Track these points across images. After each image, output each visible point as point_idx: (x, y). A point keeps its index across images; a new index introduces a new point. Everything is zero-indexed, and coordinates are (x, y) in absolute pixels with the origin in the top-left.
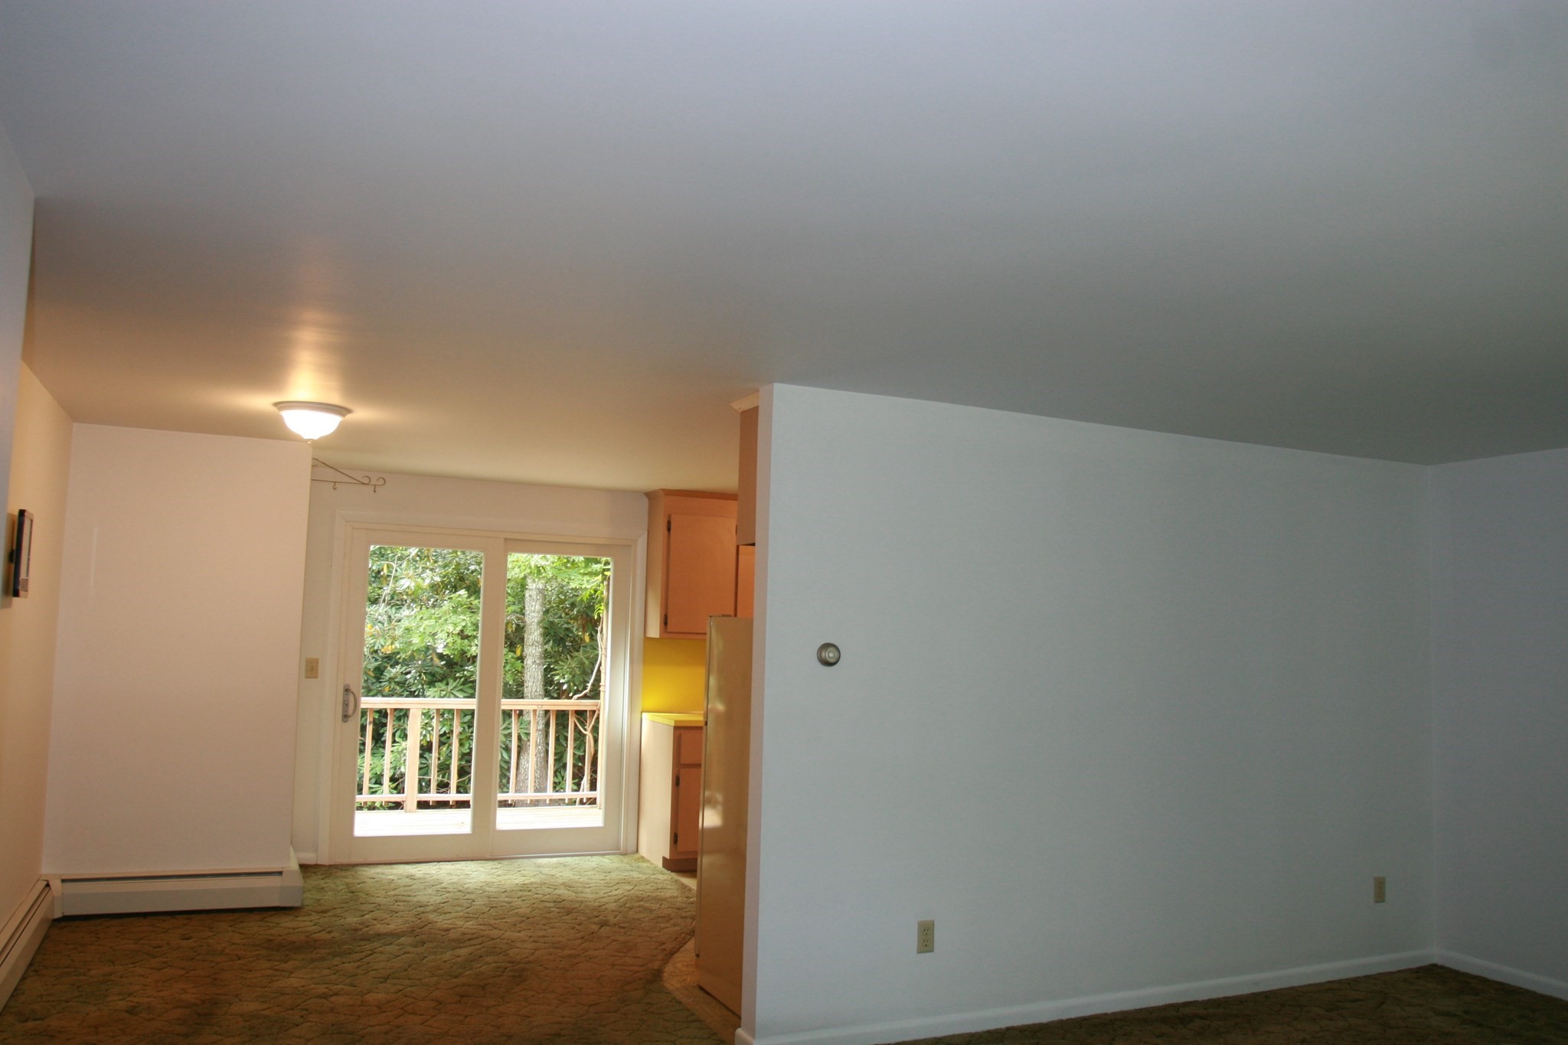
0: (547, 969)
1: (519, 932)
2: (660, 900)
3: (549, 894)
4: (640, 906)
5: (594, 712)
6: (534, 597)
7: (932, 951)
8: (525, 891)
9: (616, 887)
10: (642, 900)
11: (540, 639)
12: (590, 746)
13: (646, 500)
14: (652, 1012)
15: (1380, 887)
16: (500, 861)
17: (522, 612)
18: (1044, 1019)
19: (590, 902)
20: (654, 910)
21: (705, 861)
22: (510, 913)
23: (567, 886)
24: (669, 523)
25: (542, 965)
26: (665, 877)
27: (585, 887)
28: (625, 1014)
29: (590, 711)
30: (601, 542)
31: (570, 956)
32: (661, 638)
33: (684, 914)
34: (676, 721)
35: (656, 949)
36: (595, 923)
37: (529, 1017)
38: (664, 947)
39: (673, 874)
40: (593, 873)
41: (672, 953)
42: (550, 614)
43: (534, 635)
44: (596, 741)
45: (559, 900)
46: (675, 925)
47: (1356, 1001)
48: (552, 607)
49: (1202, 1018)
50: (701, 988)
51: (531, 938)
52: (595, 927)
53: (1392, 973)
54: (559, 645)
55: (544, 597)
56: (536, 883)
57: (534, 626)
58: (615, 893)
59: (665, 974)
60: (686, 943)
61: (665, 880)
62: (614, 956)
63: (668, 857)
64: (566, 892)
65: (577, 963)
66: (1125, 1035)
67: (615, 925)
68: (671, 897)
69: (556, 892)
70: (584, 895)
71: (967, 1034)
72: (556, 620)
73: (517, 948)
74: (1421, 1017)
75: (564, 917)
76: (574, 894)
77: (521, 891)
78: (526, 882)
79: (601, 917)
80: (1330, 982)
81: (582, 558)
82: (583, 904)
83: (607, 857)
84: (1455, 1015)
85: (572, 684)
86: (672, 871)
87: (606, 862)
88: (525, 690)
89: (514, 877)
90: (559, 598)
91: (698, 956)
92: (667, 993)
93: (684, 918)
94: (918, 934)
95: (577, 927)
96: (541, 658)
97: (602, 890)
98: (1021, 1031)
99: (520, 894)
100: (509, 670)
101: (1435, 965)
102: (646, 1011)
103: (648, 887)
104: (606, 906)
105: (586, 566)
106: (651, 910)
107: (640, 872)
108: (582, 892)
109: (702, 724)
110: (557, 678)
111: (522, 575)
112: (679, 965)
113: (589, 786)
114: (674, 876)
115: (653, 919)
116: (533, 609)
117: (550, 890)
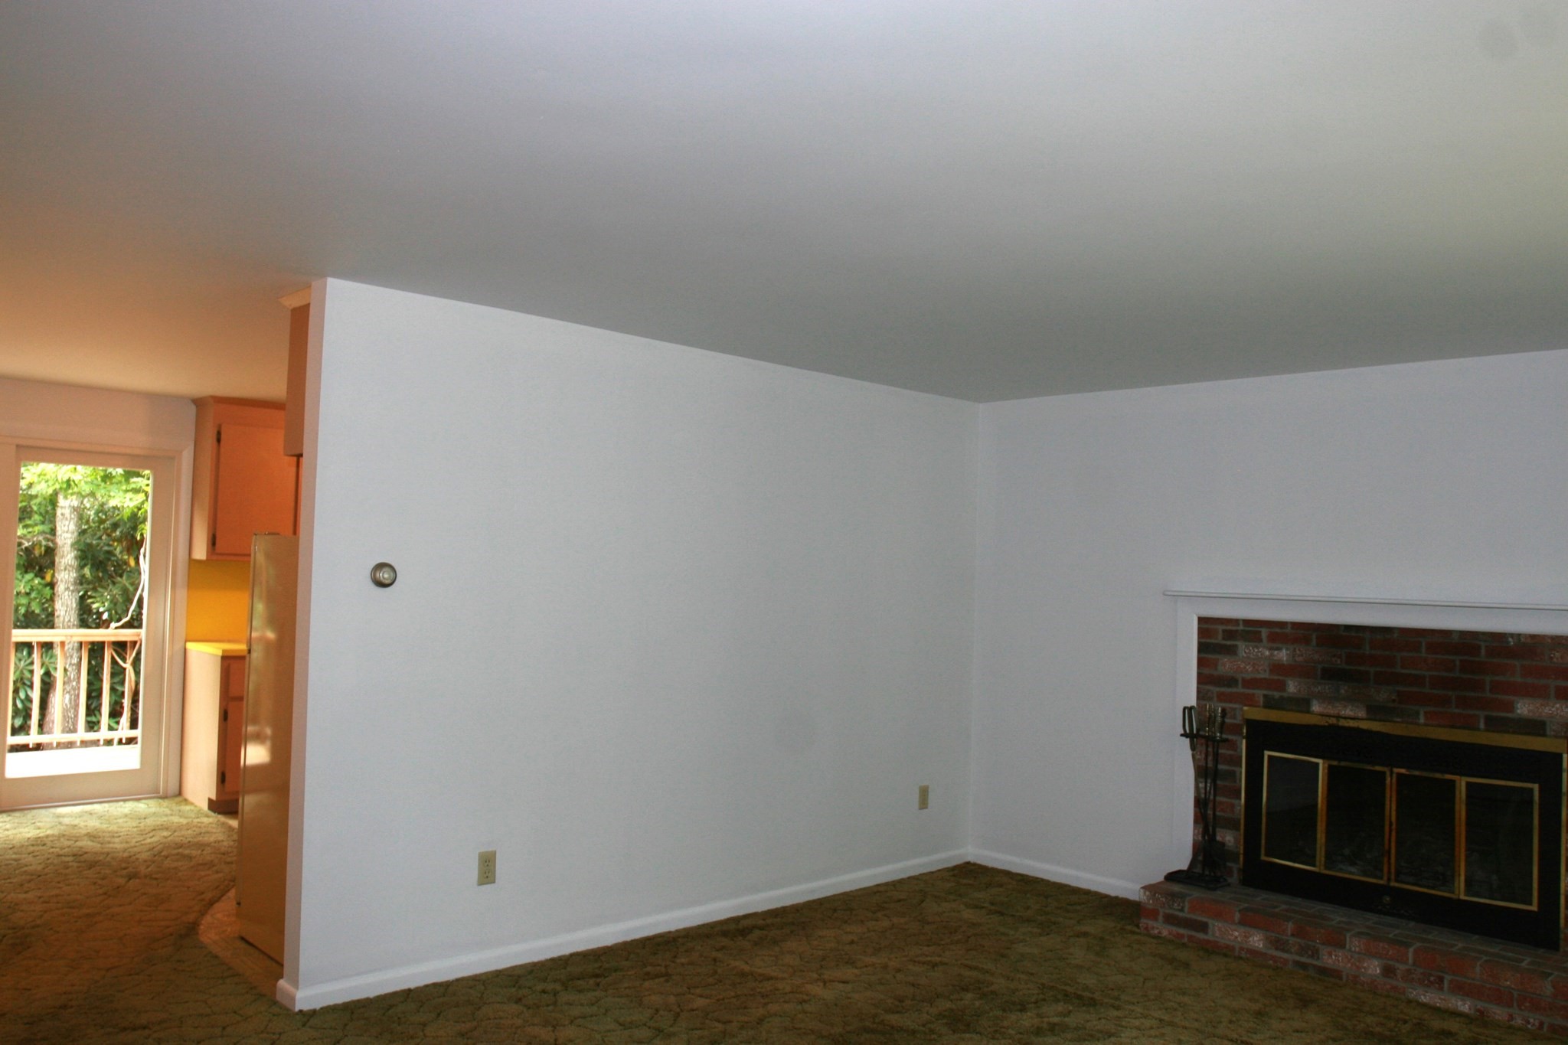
0: (58, 932)
1: (26, 892)
2: (201, 846)
3: (69, 847)
4: (178, 854)
5: (135, 643)
6: (68, 515)
7: (494, 882)
8: (38, 845)
9: (151, 834)
10: (181, 847)
11: (75, 563)
12: (130, 681)
13: (193, 408)
14: (183, 971)
15: (924, 793)
16: (10, 813)
17: (53, 531)
18: (609, 942)
19: (118, 852)
20: (195, 857)
21: (249, 802)
22: (17, 872)
23: (92, 836)
24: (219, 433)
25: (51, 929)
26: (211, 820)
27: (113, 837)
28: (149, 976)
29: (131, 642)
30: (137, 452)
31: (88, 915)
32: (208, 559)
33: (229, 860)
34: (224, 651)
35: (194, 899)
36: (122, 876)
37: (30, 990)
38: (203, 896)
39: (220, 816)
40: (125, 820)
41: (212, 903)
42: (86, 536)
43: (67, 558)
44: (137, 673)
45: (80, 853)
46: (217, 872)
47: (899, 901)
48: (90, 527)
49: (761, 928)
50: (243, 939)
51: (42, 900)
52: (121, 881)
53: (932, 873)
54: (97, 570)
55: (81, 518)
56: (53, 835)
57: (67, 548)
58: (149, 841)
59: (202, 927)
60: (229, 890)
61: (210, 823)
62: (141, 911)
63: (214, 797)
64: (90, 843)
65: (96, 923)
66: (686, 951)
67: (146, 876)
68: (215, 842)
69: (79, 844)
70: (111, 845)
71: (529, 963)
72: (94, 542)
73: (22, 911)
74: (954, 911)
75: (85, 872)
76: (99, 845)
77: (33, 845)
78: (41, 835)
79: (131, 869)
80: (878, 885)
81: (120, 471)
82: (110, 856)
83: (143, 801)
84: (983, 907)
85: (113, 612)
86: (219, 813)
87: (141, 807)
88: (56, 620)
89: (26, 830)
90: (98, 517)
91: (239, 904)
92: (202, 948)
93: (229, 863)
94: (479, 865)
95: (100, 882)
96: (75, 583)
97: (134, 838)
98: (584, 956)
99: (31, 849)
100: (35, 598)
101: (968, 863)
102: (175, 969)
103: (190, 832)
104: (137, 856)
105: (127, 481)
106: (191, 858)
107: (181, 817)
108: (109, 843)
109: (245, 653)
110: (95, 606)
111: (50, 491)
112: (219, 916)
113: (129, 724)
114: (222, 818)
115: (192, 867)
116: (66, 529)
117: (69, 843)
